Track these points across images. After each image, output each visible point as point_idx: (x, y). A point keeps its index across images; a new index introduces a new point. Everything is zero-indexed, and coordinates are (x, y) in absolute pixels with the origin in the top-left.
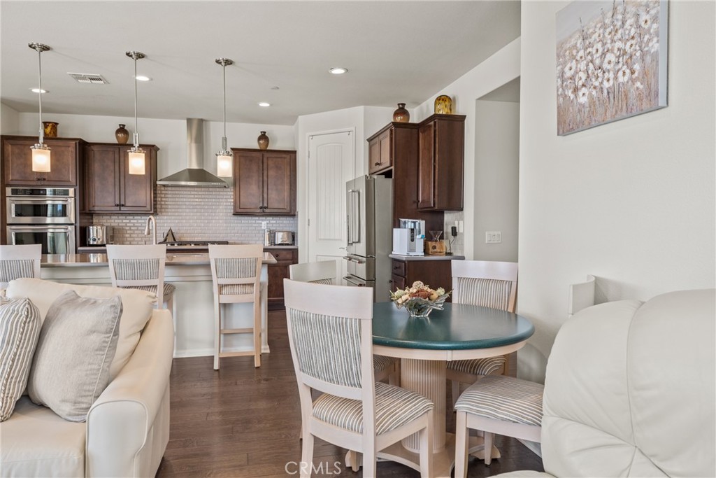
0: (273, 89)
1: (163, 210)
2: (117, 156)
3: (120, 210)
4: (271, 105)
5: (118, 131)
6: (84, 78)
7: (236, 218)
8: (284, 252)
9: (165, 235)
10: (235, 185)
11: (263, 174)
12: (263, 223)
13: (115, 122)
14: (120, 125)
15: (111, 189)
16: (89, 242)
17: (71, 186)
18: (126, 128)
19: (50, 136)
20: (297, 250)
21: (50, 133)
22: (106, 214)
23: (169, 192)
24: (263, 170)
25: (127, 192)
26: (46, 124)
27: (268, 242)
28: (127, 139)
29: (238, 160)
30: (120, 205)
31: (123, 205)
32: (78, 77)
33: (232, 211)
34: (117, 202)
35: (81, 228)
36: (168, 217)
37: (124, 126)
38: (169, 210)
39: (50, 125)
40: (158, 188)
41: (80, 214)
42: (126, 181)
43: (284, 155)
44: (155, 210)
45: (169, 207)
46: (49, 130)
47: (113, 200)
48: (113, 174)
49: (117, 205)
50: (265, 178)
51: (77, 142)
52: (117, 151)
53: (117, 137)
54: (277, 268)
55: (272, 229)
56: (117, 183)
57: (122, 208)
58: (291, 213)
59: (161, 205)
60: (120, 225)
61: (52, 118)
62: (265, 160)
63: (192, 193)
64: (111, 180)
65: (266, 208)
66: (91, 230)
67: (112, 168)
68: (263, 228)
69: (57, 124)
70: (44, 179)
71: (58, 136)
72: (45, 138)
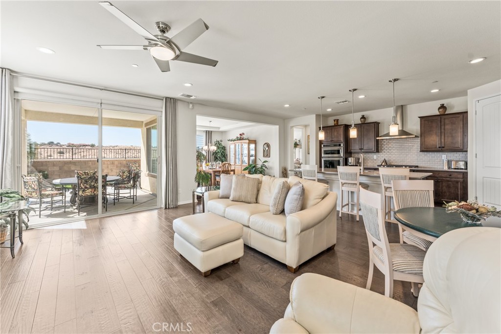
0: (433, 83)
1: (382, 150)
3: (361, 151)
4: (440, 90)
5: (361, 118)
6: (340, 102)
7: (421, 153)
8: (456, 174)
10: (421, 136)
11: (441, 128)
12: (443, 156)
13: (359, 115)
15: (358, 142)
17: (342, 143)
18: (365, 116)
19: (336, 124)
20: (467, 173)
22: (357, 153)
23: (385, 142)
24: (441, 126)
25: (364, 143)
26: (334, 120)
27: (446, 167)
28: (365, 121)
29: (423, 122)
30: (361, 149)
32: (338, 103)
33: (420, 150)
35: (345, 158)
36: (383, 154)
38: (385, 150)
39: (336, 120)
40: (379, 141)
41: (345, 153)
42: (364, 139)
43: (457, 116)
44: (377, 150)
46: (336, 122)
47: (358, 147)
48: (358, 136)
50: (443, 130)
53: (361, 121)
54: (450, 183)
55: (449, 159)
56: (360, 140)
57: (363, 150)
58: (463, 150)
59: (381, 148)
61: (336, 118)
62: (443, 120)
65: (443, 147)
66: (349, 160)
68: (443, 158)
69: (338, 120)
70: (333, 141)
71: (339, 124)
72: (335, 126)
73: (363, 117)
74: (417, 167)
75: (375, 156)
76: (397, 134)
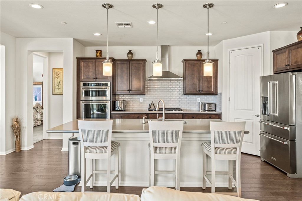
1: (148, 92)
2: (128, 66)
3: (129, 93)
4: (213, 34)
5: (128, 54)
7: (184, 96)
8: (214, 116)
9: (150, 105)
10: (186, 79)
11: (200, 72)
13: (126, 49)
14: (129, 50)
15: (125, 82)
16: (116, 109)
17: (109, 81)
18: (132, 52)
19: (99, 57)
20: (221, 114)
21: (99, 56)
23: (151, 83)
25: (133, 83)
26: (97, 51)
27: (201, 110)
28: (132, 57)
29: (187, 65)
31: (131, 90)
33: (182, 92)
34: (128, 89)
35: (113, 102)
36: (151, 96)
37: (131, 50)
38: (151, 92)
39: (99, 52)
40: (146, 81)
41: (112, 95)
42: (132, 78)
44: (144, 92)
45: (151, 90)
46: (98, 54)
47: (126, 88)
48: (126, 75)
49: (128, 90)
50: (201, 75)
51: (112, 59)
52: (128, 63)
53: (128, 56)
55: (203, 102)
56: (128, 79)
57: (130, 92)
58: (215, 94)
59: (147, 89)
60: (128, 99)
61: (99, 48)
63: (166, 83)
64: (125, 78)
65: (202, 91)
66: (117, 103)
67: (126, 72)
68: (198, 101)
69: (102, 51)
70: (97, 78)
71: (102, 57)
72: (97, 58)
73: (130, 53)
74: (180, 110)
75: (141, 98)
76: (161, 75)
